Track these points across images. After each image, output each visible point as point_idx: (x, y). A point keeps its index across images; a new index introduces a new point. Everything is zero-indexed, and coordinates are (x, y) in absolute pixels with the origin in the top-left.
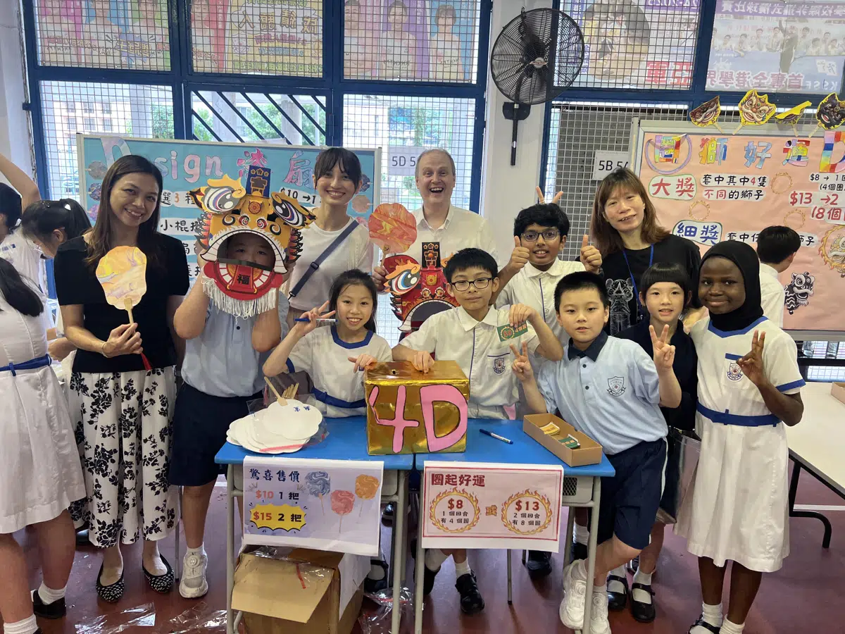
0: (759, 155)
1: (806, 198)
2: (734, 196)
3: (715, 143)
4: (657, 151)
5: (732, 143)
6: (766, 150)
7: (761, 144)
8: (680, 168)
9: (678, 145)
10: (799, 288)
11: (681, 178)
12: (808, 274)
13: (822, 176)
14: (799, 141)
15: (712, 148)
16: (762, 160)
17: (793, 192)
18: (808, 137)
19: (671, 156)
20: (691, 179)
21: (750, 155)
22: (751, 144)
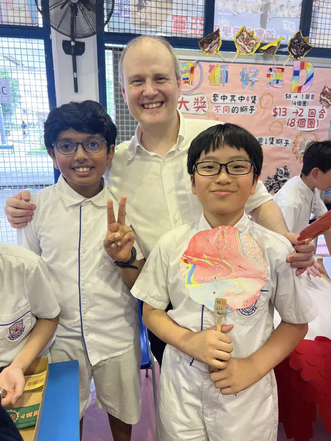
0: (251, 79)
1: (283, 112)
2: (236, 111)
3: (219, 68)
5: (231, 69)
6: (255, 75)
7: (252, 70)
8: (195, 89)
9: (192, 70)
10: (281, 177)
11: (196, 97)
12: (286, 166)
13: (293, 95)
14: (277, 68)
15: (217, 72)
16: (253, 83)
17: (274, 108)
18: (283, 65)
19: (188, 79)
20: (204, 97)
21: (245, 79)
22: (244, 70)
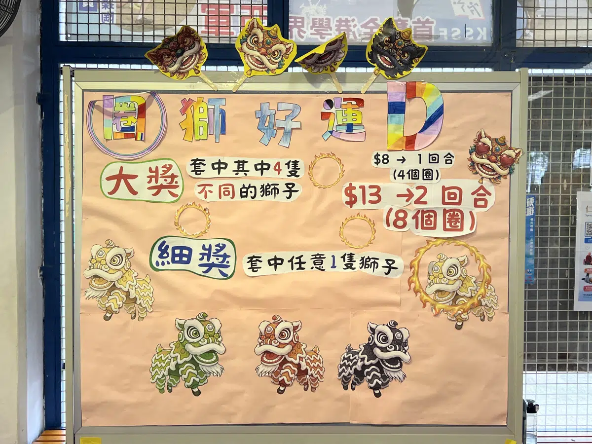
0: (282, 124)
1: (371, 194)
2: (249, 194)
3: (204, 106)
4: (109, 120)
5: (232, 105)
6: (291, 117)
7: (282, 107)
8: (150, 149)
9: (142, 111)
10: (384, 350)
11: (153, 165)
12: (395, 324)
13: (394, 156)
14: (345, 100)
15: (201, 113)
16: (288, 133)
17: (347, 185)
18: (359, 92)
19: (132, 128)
20: (171, 166)
21: (266, 124)
22: (265, 107)
